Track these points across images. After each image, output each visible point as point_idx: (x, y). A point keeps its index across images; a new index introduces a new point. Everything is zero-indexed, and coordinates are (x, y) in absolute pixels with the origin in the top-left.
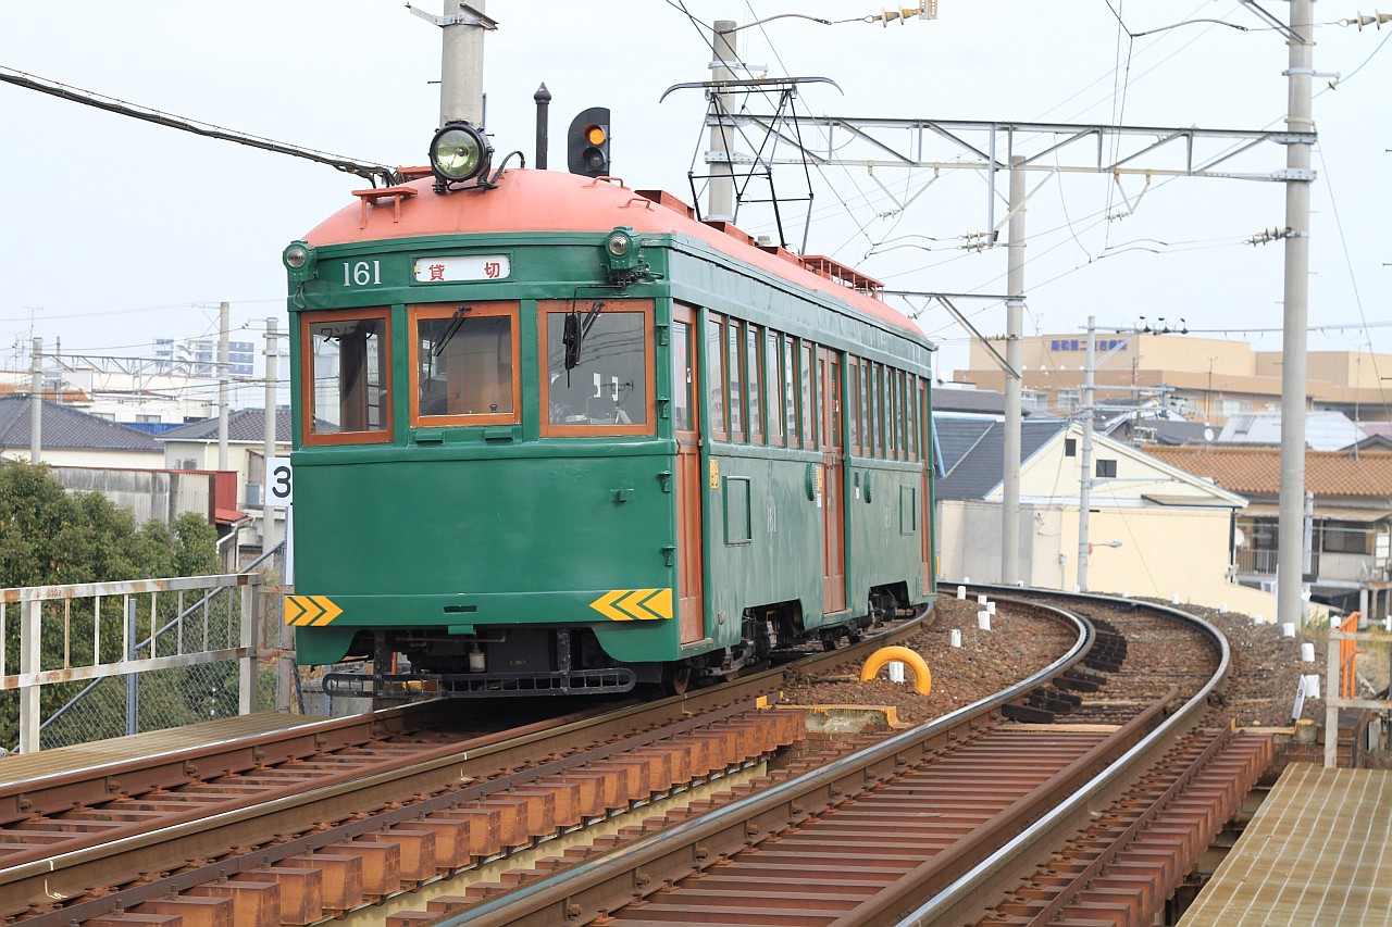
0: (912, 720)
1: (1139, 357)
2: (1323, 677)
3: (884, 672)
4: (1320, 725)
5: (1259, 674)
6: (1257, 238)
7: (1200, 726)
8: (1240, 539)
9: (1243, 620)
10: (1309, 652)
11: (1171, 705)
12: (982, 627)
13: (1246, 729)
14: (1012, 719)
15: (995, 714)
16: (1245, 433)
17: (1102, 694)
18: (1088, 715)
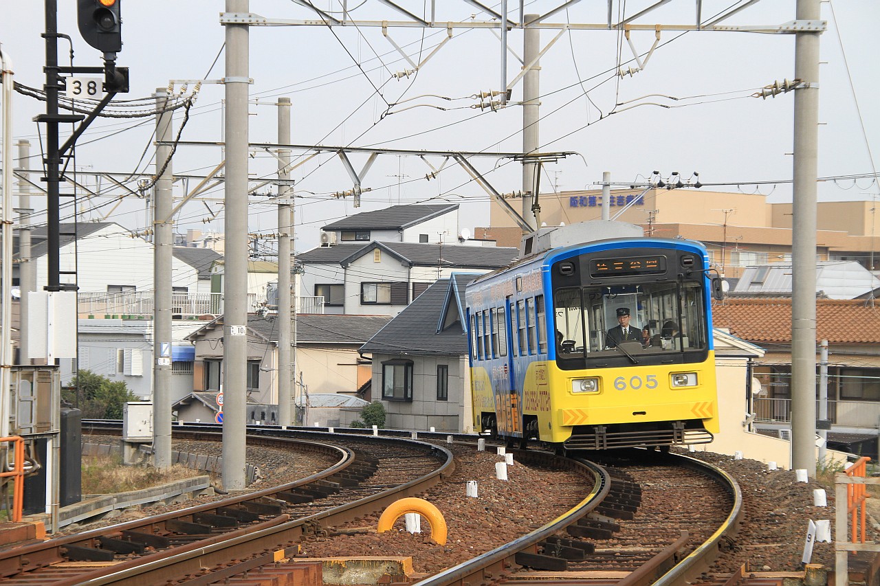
0: (427, 570)
1: (655, 212)
2: (833, 521)
3: (400, 523)
4: (829, 569)
5: (771, 520)
6: (766, 90)
7: (711, 571)
8: (757, 387)
9: (757, 467)
10: (820, 497)
11: (681, 550)
12: (499, 478)
13: (756, 574)
14: (525, 567)
15: (509, 562)
16: (761, 283)
17: (615, 541)
18: (600, 562)
